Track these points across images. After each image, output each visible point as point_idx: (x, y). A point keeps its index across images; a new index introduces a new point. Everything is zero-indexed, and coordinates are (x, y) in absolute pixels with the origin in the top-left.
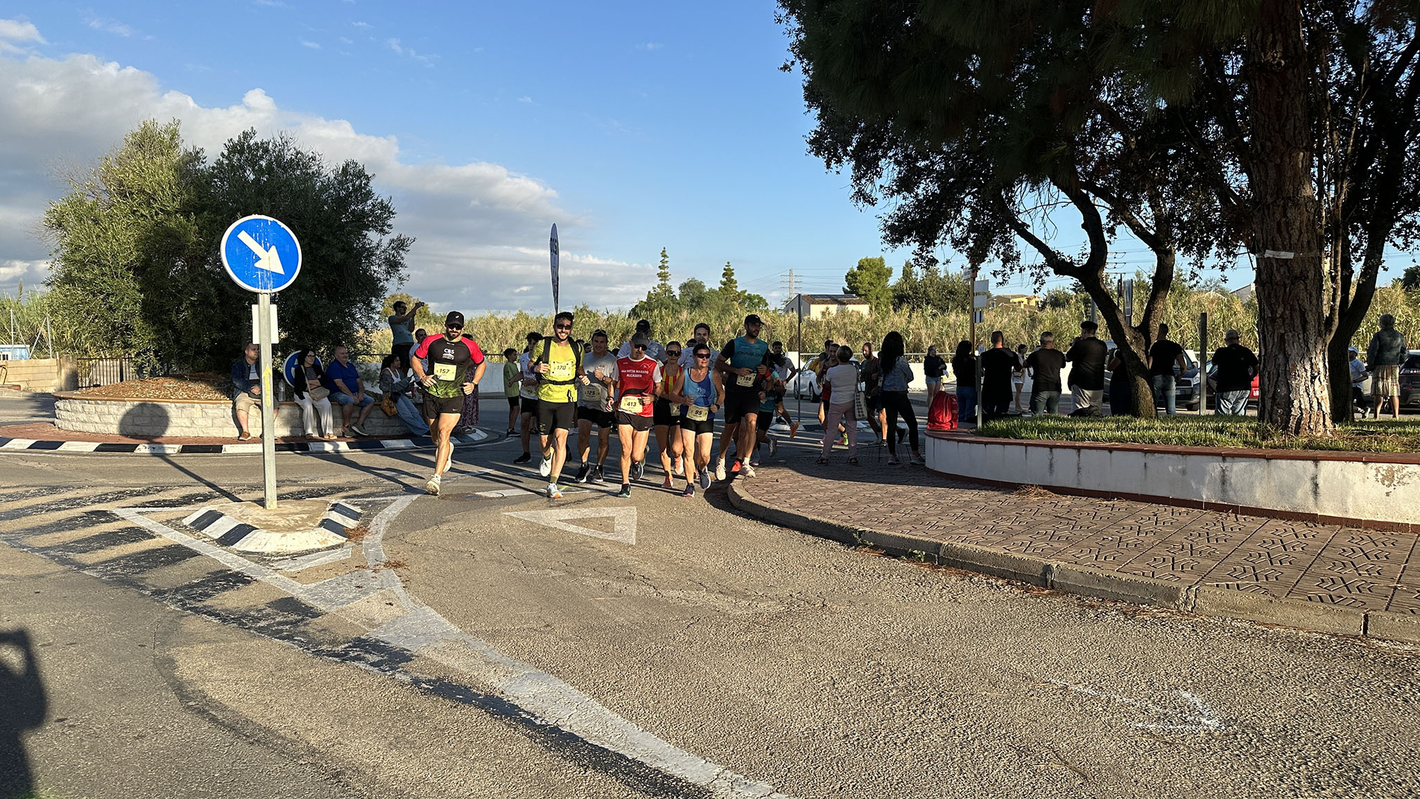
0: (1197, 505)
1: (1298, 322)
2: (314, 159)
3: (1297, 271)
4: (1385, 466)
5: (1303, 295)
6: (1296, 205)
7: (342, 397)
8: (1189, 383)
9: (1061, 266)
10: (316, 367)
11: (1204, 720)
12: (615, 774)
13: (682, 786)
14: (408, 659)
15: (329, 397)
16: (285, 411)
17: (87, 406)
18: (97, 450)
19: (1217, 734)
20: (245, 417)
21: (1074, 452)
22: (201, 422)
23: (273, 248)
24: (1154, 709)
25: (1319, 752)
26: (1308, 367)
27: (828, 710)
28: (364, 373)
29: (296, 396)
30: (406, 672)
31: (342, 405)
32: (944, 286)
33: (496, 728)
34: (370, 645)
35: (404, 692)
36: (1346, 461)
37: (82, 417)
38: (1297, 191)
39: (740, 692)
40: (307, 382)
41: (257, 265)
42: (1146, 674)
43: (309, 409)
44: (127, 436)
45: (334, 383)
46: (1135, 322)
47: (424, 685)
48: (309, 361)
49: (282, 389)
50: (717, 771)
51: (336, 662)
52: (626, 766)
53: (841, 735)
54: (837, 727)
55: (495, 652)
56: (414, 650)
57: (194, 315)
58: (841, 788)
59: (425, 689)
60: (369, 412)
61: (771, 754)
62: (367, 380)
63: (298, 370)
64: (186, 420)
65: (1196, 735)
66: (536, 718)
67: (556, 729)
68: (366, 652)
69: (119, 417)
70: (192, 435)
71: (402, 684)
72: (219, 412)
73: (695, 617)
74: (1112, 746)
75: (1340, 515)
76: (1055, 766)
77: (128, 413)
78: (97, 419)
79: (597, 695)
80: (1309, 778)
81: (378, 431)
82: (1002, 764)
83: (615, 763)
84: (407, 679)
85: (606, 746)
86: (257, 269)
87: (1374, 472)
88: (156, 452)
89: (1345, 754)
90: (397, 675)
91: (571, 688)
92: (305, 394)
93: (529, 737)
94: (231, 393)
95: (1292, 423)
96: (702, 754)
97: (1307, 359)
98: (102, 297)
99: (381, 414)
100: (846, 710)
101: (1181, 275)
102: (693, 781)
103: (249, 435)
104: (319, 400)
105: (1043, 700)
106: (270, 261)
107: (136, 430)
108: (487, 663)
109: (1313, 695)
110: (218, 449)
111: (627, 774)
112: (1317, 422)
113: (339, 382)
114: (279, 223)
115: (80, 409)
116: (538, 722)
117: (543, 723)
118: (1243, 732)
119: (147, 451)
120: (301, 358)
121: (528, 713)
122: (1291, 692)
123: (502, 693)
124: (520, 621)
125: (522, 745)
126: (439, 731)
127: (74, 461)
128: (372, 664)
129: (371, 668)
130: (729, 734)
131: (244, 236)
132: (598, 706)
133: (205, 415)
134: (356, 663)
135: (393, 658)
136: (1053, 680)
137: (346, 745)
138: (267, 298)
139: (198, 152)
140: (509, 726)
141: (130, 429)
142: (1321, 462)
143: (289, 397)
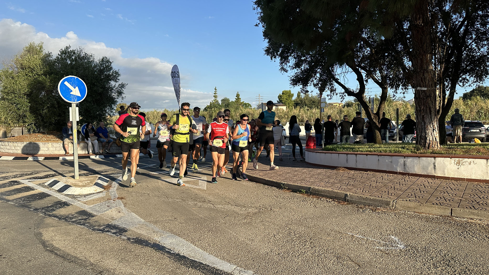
0: (396, 173)
1: (428, 111)
2: (92, 56)
3: (428, 94)
4: (457, 159)
5: (430, 102)
6: (427, 72)
7: (102, 139)
8: (393, 132)
9: (350, 93)
10: (93, 129)
11: (399, 246)
12: (199, 269)
13: (222, 273)
14: (126, 231)
15: (97, 140)
16: (82, 145)
17: (10, 144)
18: (13, 159)
19: (403, 250)
20: (67, 147)
21: (355, 156)
22: (51, 149)
23: (77, 87)
24: (382, 242)
25: (437, 255)
26: (432, 126)
27: (273, 245)
28: (110, 131)
29: (85, 139)
30: (125, 236)
31: (102, 142)
32: (311, 100)
33: (157, 254)
34: (112, 227)
35: (125, 243)
36: (444, 158)
37: (8, 147)
38: (428, 67)
39: (242, 240)
40: (89, 134)
41: (71, 93)
42: (380, 230)
43: (90, 144)
44: (24, 154)
45: (99, 135)
46: (375, 112)
47: (131, 240)
48: (90, 127)
49: (81, 137)
50: (235, 267)
51: (100, 233)
52: (203, 267)
53: (277, 254)
54: (276, 251)
55: (157, 228)
56: (128, 228)
57: (49, 111)
58: (277, 272)
59: (132, 241)
60: (112, 145)
61: (253, 261)
62: (111, 133)
63: (86, 130)
64: (46, 148)
65: (396, 251)
66: (171, 251)
67: (178, 255)
68: (111, 229)
69: (22, 147)
70: (48, 154)
71: (124, 240)
72: (58, 145)
73: (227, 214)
74: (369, 255)
75: (443, 176)
76: (349, 262)
77: (25, 146)
78: (13, 148)
79: (193, 242)
80: (434, 264)
81: (115, 151)
82: (331, 262)
83: (199, 266)
84: (125, 238)
85: (196, 260)
86: (71, 95)
87: (454, 161)
88: (35, 159)
89: (445, 256)
90: (122, 237)
91: (184, 240)
92: (89, 139)
93: (169, 257)
94: (62, 138)
95: (427, 145)
96: (229, 261)
97: (431, 124)
98: (15, 105)
99: (116, 145)
100: (279, 245)
101: (390, 96)
102: (226, 271)
103: (69, 153)
104: (94, 140)
105: (345, 240)
106: (76, 92)
107: (28, 152)
108: (154, 232)
109: (434, 236)
110: (58, 158)
111: (203, 269)
112: (435, 145)
113: (101, 134)
114: (79, 78)
115: (7, 145)
116: (172, 252)
117: (174, 252)
118: (412, 249)
119: (32, 159)
120: (87, 126)
121: (168, 249)
122: (427, 236)
123: (159, 242)
124: (166, 217)
125: (166, 260)
126: (137, 256)
127: (5, 163)
128: (113, 233)
129: (113, 235)
130: (239, 255)
131: (66, 83)
132: (193, 246)
133: (53, 146)
134: (107, 233)
135: (121, 231)
136: (349, 233)
137: (104, 262)
138: (75, 105)
139: (50, 54)
140: (162, 254)
141: (25, 152)
142: (437, 158)
143: (83, 140)
